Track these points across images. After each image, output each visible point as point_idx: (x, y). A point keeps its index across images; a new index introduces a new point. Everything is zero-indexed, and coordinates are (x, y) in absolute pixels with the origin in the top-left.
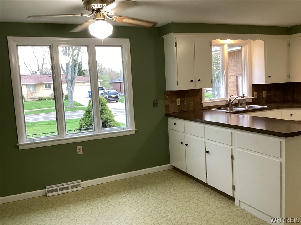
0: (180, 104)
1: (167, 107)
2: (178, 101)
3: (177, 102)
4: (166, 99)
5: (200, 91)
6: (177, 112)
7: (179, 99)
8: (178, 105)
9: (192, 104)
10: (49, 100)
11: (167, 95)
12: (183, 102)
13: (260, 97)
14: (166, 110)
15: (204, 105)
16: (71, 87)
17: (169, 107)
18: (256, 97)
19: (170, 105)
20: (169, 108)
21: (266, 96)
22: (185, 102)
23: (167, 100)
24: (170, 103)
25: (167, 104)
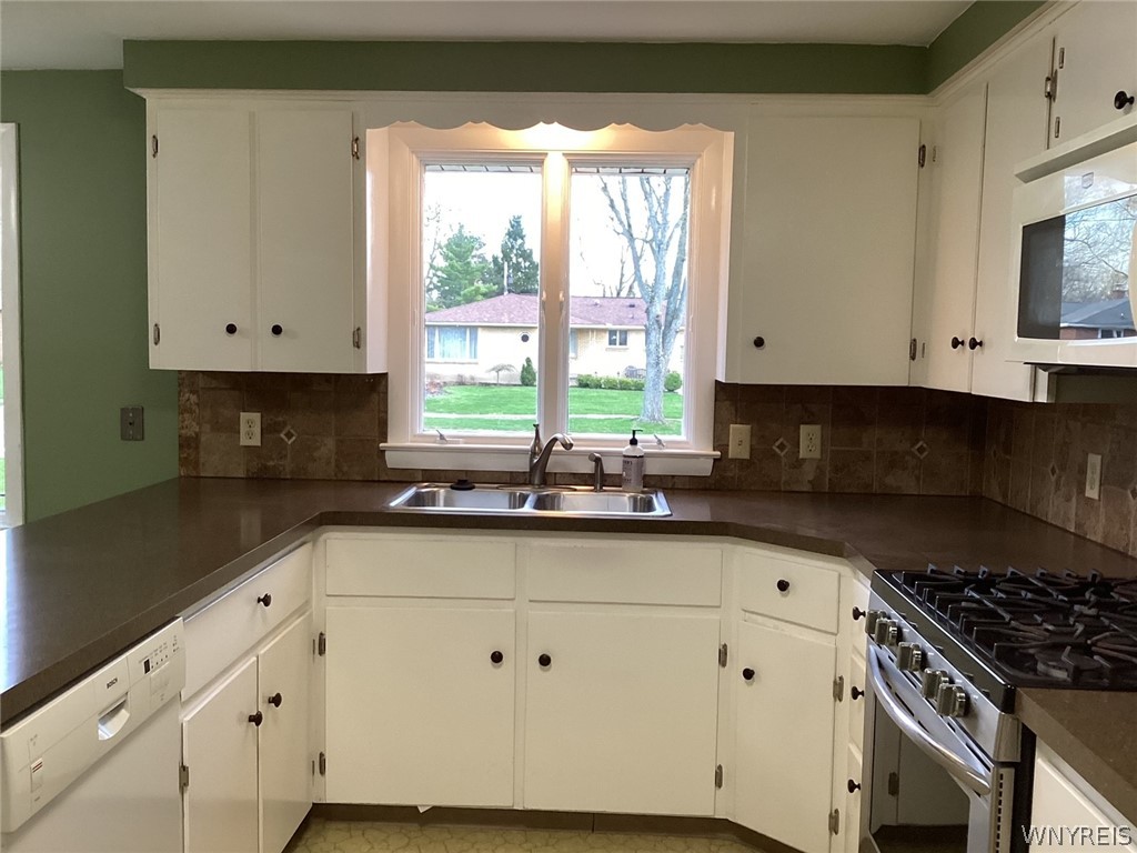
0: (256, 441)
1: (188, 444)
2: (250, 423)
3: (243, 428)
4: (183, 410)
5: (381, 388)
6: (241, 473)
7: (256, 417)
8: (244, 441)
9: (328, 446)
10: (610, 388)
11: (191, 392)
12: (281, 431)
13: (775, 455)
14: (183, 462)
15: (392, 460)
16: (658, 346)
17: (197, 448)
18: (746, 456)
19: (203, 439)
20: (198, 453)
21: (817, 454)
22: (289, 435)
23: (191, 412)
24: (207, 427)
25: (190, 433)
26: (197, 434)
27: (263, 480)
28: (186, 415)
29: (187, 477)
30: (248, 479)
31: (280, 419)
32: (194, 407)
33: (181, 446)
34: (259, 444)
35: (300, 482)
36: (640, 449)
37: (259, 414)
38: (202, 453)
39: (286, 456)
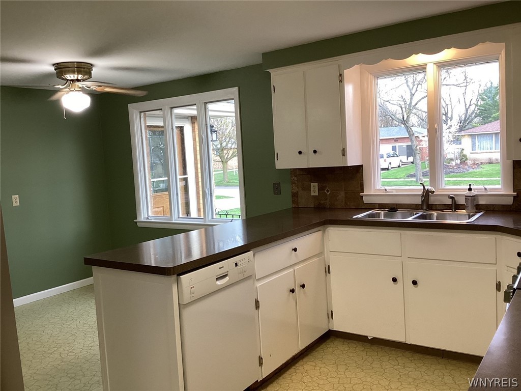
1: (295, 195)
2: (314, 187)
3: (312, 189)
4: (292, 183)
5: (361, 171)
6: (312, 206)
8: (313, 194)
9: (342, 195)
11: (295, 176)
12: (324, 190)
14: (293, 202)
15: (367, 200)
17: (297, 197)
19: (299, 193)
22: (328, 191)
24: (300, 189)
25: (295, 191)
26: (297, 191)
27: (320, 208)
28: (294, 185)
29: (295, 207)
30: (314, 208)
31: (325, 185)
32: (296, 182)
33: (292, 196)
34: (317, 195)
35: (332, 209)
36: (473, 193)
37: (317, 184)
38: (299, 199)
39: (327, 199)
